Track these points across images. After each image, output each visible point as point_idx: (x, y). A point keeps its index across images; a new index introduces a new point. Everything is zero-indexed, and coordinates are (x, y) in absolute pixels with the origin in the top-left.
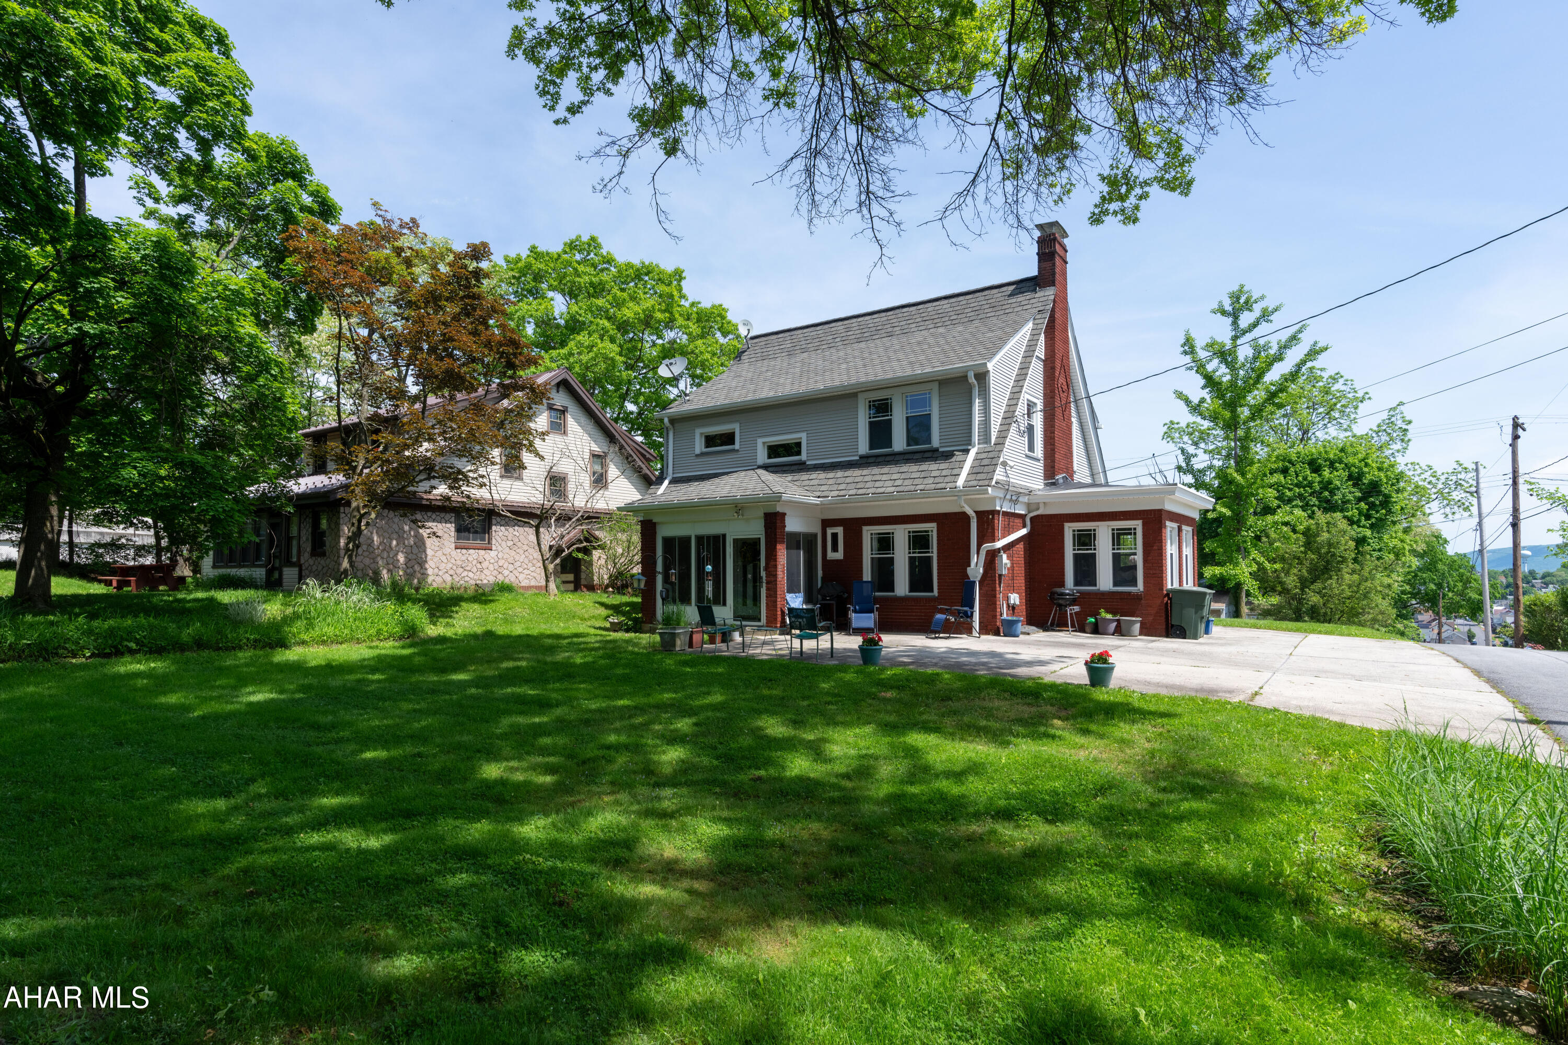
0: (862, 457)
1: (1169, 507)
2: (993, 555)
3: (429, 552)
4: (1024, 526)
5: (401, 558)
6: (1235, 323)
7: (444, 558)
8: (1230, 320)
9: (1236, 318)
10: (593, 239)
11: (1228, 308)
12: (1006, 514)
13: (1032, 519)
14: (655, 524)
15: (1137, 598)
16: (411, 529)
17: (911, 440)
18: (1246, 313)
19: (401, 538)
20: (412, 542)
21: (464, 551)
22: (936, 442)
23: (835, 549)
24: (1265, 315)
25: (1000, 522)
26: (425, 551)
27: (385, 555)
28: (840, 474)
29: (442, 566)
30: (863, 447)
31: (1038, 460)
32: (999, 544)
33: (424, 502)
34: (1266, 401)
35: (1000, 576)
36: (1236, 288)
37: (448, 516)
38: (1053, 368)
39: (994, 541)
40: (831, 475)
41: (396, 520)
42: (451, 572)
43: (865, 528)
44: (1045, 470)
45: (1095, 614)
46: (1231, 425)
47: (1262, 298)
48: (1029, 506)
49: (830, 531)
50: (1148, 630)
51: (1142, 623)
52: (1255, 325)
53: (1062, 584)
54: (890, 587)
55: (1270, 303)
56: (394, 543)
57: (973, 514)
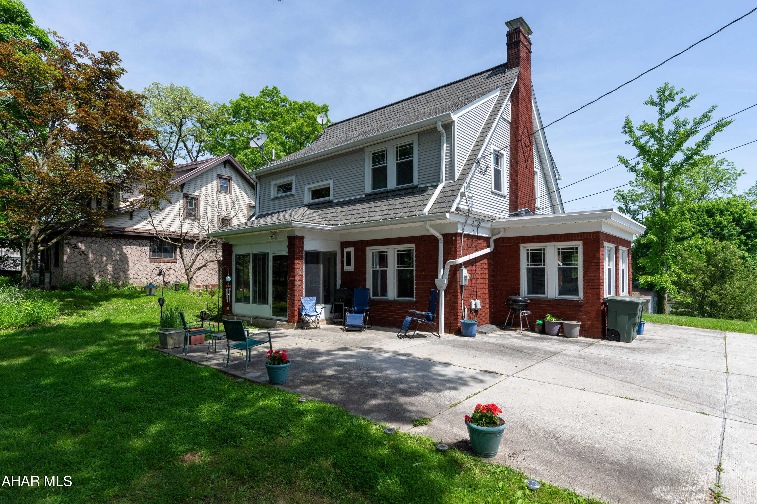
0: (367, 195)
1: (605, 230)
2: (455, 269)
3: (130, 264)
4: (488, 246)
5: (110, 268)
6: (661, 110)
7: (141, 268)
8: (658, 108)
9: (661, 105)
10: (274, 88)
11: (656, 100)
12: (466, 235)
13: (495, 241)
14: (231, 246)
15: (577, 305)
16: (117, 250)
17: (400, 181)
18: (669, 102)
19: (109, 256)
20: (118, 258)
21: (156, 264)
22: (416, 181)
23: (349, 264)
24: (684, 103)
25: (462, 244)
26: (127, 264)
27: (98, 266)
28: (350, 208)
29: (140, 273)
30: (368, 188)
31: (505, 197)
32: (460, 260)
33: (125, 233)
34: (684, 162)
35: (462, 286)
36: (662, 86)
37: (144, 242)
38: (517, 128)
39: (456, 258)
40: (345, 209)
41: (106, 244)
42: (147, 277)
43: (368, 248)
44: (510, 205)
45: (543, 317)
46: (659, 179)
47: (682, 90)
48: (493, 231)
49: (346, 250)
50: (585, 332)
51: (581, 326)
52: (676, 110)
53: (518, 292)
54: (384, 291)
55: (687, 94)
56: (105, 258)
57: (440, 236)
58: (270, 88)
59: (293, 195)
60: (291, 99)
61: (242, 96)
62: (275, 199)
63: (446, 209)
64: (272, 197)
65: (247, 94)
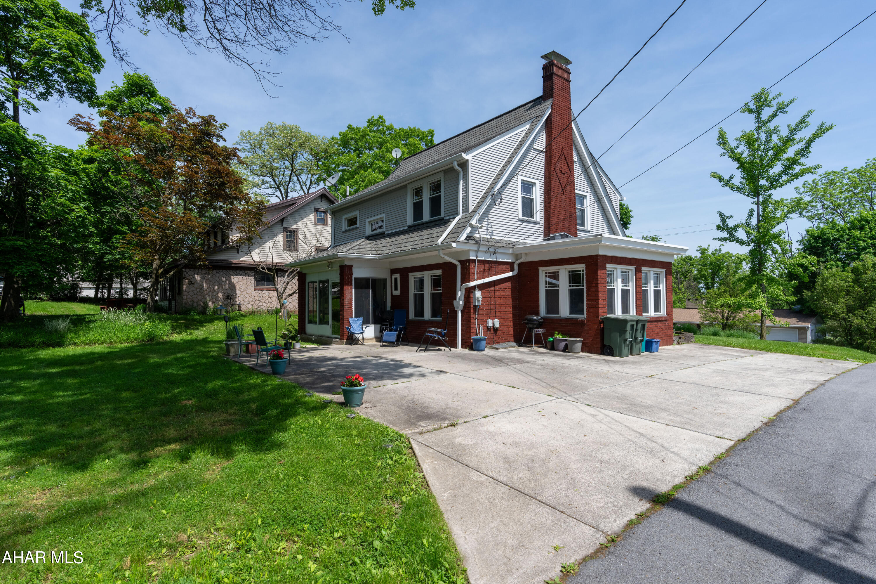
0: (409, 227)
1: (602, 252)
2: (469, 291)
3: (238, 292)
4: (512, 270)
5: (220, 295)
6: (758, 117)
7: (247, 296)
8: (753, 116)
9: (758, 112)
11: (752, 106)
12: (480, 261)
13: (519, 265)
14: (305, 274)
15: (581, 323)
16: (226, 280)
17: (433, 214)
18: (766, 108)
19: (220, 285)
20: (227, 286)
21: (260, 292)
22: (442, 214)
23: (396, 289)
24: (782, 108)
25: (475, 269)
26: (235, 292)
27: (211, 294)
28: (395, 238)
29: (246, 300)
30: (410, 221)
31: (538, 223)
32: (472, 284)
33: (233, 265)
35: (475, 307)
36: (758, 91)
37: (249, 272)
38: (550, 157)
40: (391, 240)
41: (217, 275)
42: (252, 303)
43: (410, 274)
44: (545, 230)
45: (552, 336)
46: (755, 193)
47: (779, 95)
48: (517, 256)
49: (394, 276)
50: (587, 348)
51: (583, 343)
52: (773, 117)
53: (537, 313)
54: (422, 314)
55: (784, 99)
56: (216, 287)
57: (457, 263)
58: (376, 117)
59: (358, 228)
60: (396, 127)
61: (350, 127)
62: (346, 231)
63: (454, 239)
64: (343, 230)
65: (354, 126)
